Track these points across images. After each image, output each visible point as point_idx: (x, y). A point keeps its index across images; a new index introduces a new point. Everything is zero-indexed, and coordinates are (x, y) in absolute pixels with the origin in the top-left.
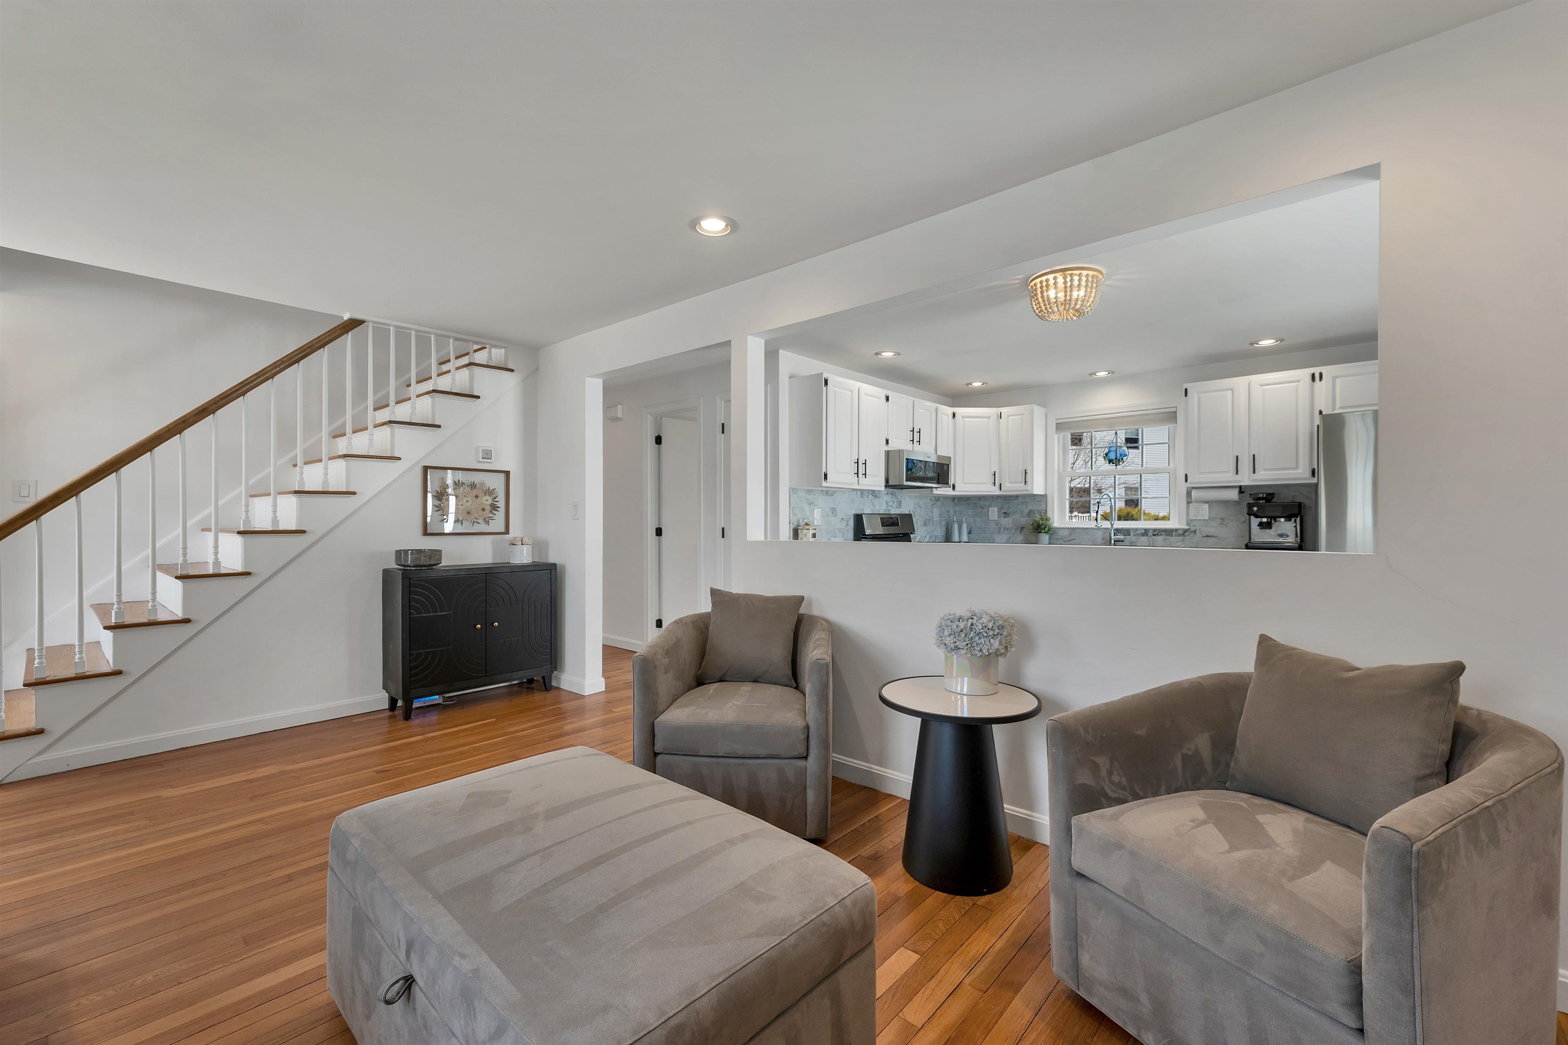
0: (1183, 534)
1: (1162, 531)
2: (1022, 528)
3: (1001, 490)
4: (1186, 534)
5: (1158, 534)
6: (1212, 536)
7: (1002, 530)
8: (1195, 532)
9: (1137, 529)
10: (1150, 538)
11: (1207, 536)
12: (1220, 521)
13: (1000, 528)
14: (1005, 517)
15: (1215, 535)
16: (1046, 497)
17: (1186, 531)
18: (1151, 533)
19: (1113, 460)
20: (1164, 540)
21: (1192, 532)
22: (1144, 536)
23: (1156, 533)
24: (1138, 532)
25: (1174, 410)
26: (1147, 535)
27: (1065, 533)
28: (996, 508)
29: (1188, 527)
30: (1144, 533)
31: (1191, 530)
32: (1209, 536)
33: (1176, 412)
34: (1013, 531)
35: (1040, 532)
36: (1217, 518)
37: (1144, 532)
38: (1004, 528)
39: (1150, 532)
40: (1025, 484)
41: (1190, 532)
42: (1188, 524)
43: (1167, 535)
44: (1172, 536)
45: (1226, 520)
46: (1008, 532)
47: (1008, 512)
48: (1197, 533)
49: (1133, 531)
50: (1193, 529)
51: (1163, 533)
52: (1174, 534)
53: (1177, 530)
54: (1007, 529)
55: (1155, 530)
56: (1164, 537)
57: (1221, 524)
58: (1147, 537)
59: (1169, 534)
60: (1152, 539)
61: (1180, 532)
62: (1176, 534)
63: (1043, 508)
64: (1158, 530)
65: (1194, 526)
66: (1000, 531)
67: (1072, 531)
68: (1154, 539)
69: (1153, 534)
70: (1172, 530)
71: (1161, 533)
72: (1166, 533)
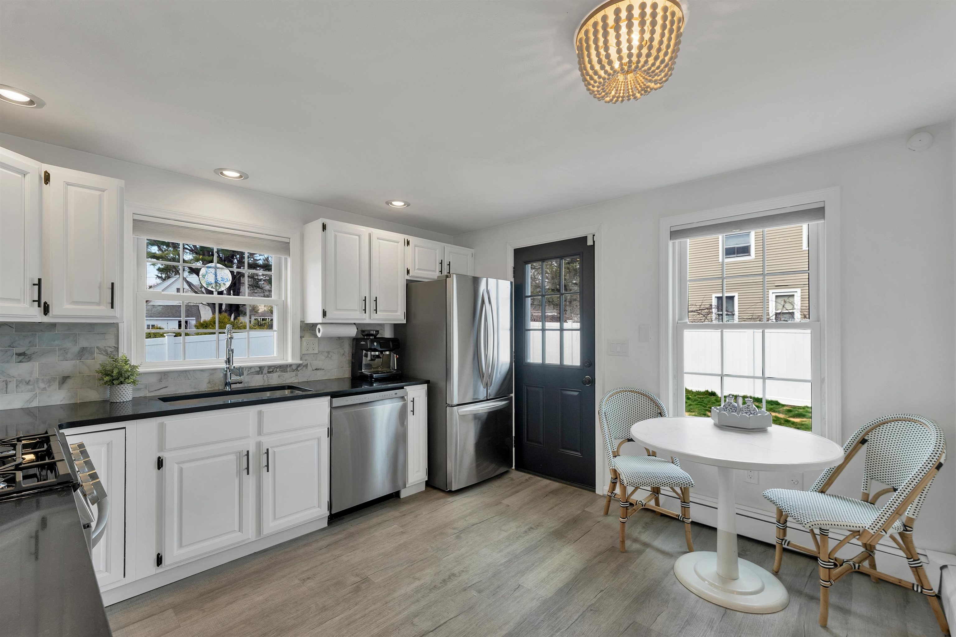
0: (297, 369)
1: (277, 368)
2: (66, 378)
3: (46, 314)
4: (299, 369)
5: (273, 371)
6: (320, 369)
7: (12, 385)
8: (306, 366)
9: (250, 368)
10: (265, 376)
11: (316, 369)
12: (326, 354)
13: (7, 383)
15: (322, 368)
16: (117, 327)
17: (299, 365)
18: (265, 371)
19: (211, 284)
20: (279, 376)
21: (304, 366)
22: (258, 374)
23: (271, 370)
24: (253, 370)
25: (287, 240)
26: (262, 373)
27: (153, 380)
29: (301, 362)
30: (260, 371)
31: (303, 365)
32: (318, 370)
33: (288, 243)
34: (42, 385)
36: (324, 352)
37: (259, 370)
38: (20, 382)
39: (265, 369)
40: (111, 307)
41: (302, 366)
42: (301, 359)
43: (282, 371)
44: (287, 372)
45: (330, 353)
46: (30, 387)
47: (28, 352)
48: (308, 367)
49: (247, 370)
50: (305, 363)
51: (278, 370)
52: (288, 369)
53: (291, 365)
54: (28, 383)
55: (269, 367)
56: (278, 374)
57: (328, 357)
58: (263, 375)
59: (284, 370)
60: (267, 377)
61: (294, 367)
62: (290, 369)
63: (110, 347)
64: (273, 366)
65: (306, 361)
66: (7, 388)
67: (164, 376)
68: (269, 376)
69: (268, 372)
70: (287, 366)
71: (276, 370)
72: (281, 370)
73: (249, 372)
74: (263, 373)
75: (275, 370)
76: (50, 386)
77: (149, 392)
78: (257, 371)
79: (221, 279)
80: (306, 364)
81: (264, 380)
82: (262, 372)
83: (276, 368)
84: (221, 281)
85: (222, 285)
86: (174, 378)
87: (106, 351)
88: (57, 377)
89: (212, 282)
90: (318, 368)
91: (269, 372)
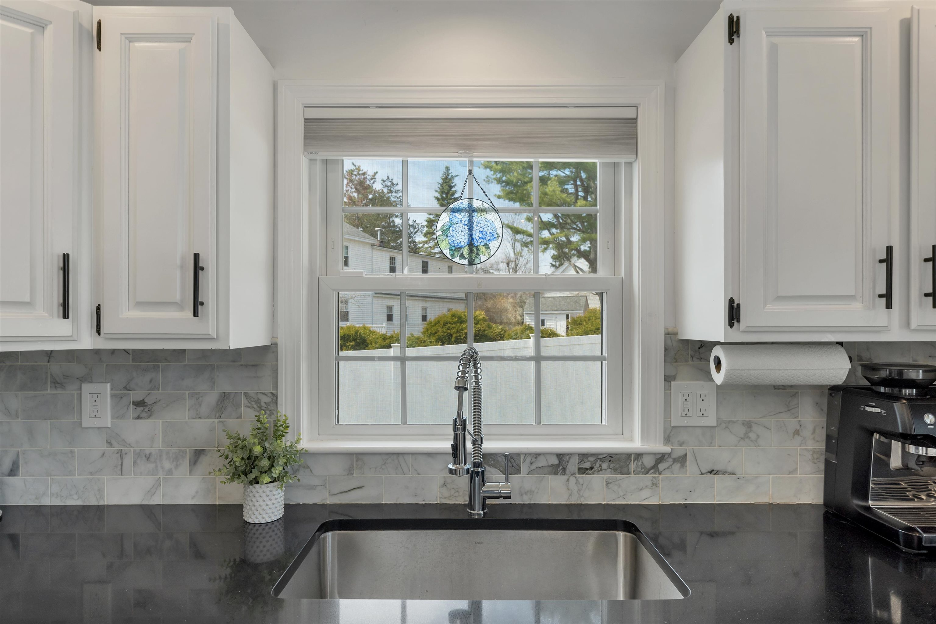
0: (655, 467)
1: (603, 460)
2: (198, 454)
3: (99, 332)
4: (661, 467)
5: (592, 468)
6: (724, 473)
7: (128, 461)
8: (682, 460)
9: (536, 455)
10: (572, 479)
11: (711, 472)
12: (741, 430)
13: (121, 455)
14: (138, 418)
15: (730, 470)
16: (276, 353)
17: (661, 458)
18: (573, 465)
19: (461, 248)
20: (608, 484)
21: (675, 461)
22: (556, 474)
23: (587, 465)
24: (542, 462)
25: (629, 113)
26: (564, 472)
27: (338, 468)
28: (109, 385)
29: (667, 449)
30: (558, 466)
31: (675, 455)
32: (717, 473)
33: (634, 121)
34: (167, 465)
35: (256, 481)
36: (734, 422)
37: (555, 461)
38: (138, 455)
39: (571, 461)
40: (195, 314)
41: (670, 460)
42: (667, 440)
43: (615, 470)
44: (629, 473)
45: (755, 428)
46: (151, 466)
47: (148, 401)
48: (688, 463)
49: (528, 460)
50: (679, 451)
51: (605, 466)
52: (632, 466)
53: (639, 456)
54: (148, 458)
55: (583, 456)
56: (606, 476)
57: (746, 437)
58: (566, 477)
59: (621, 467)
60: (577, 482)
61: (648, 462)
62: (637, 466)
63: (264, 394)
64: (593, 455)
65: (681, 445)
66: (122, 464)
67: (357, 461)
68: (581, 481)
69: (579, 469)
70: (629, 455)
71: (600, 466)
72: (612, 466)
73: (533, 467)
74: (567, 471)
75: (597, 465)
76: (177, 466)
77: (331, 495)
78: (552, 465)
79: (481, 235)
80: (681, 453)
81: (568, 489)
82: (564, 470)
83: (600, 459)
84: (480, 241)
85: (482, 248)
86: (376, 468)
87: (258, 402)
88: (188, 449)
89: (463, 244)
90: (716, 468)
91: (582, 471)
